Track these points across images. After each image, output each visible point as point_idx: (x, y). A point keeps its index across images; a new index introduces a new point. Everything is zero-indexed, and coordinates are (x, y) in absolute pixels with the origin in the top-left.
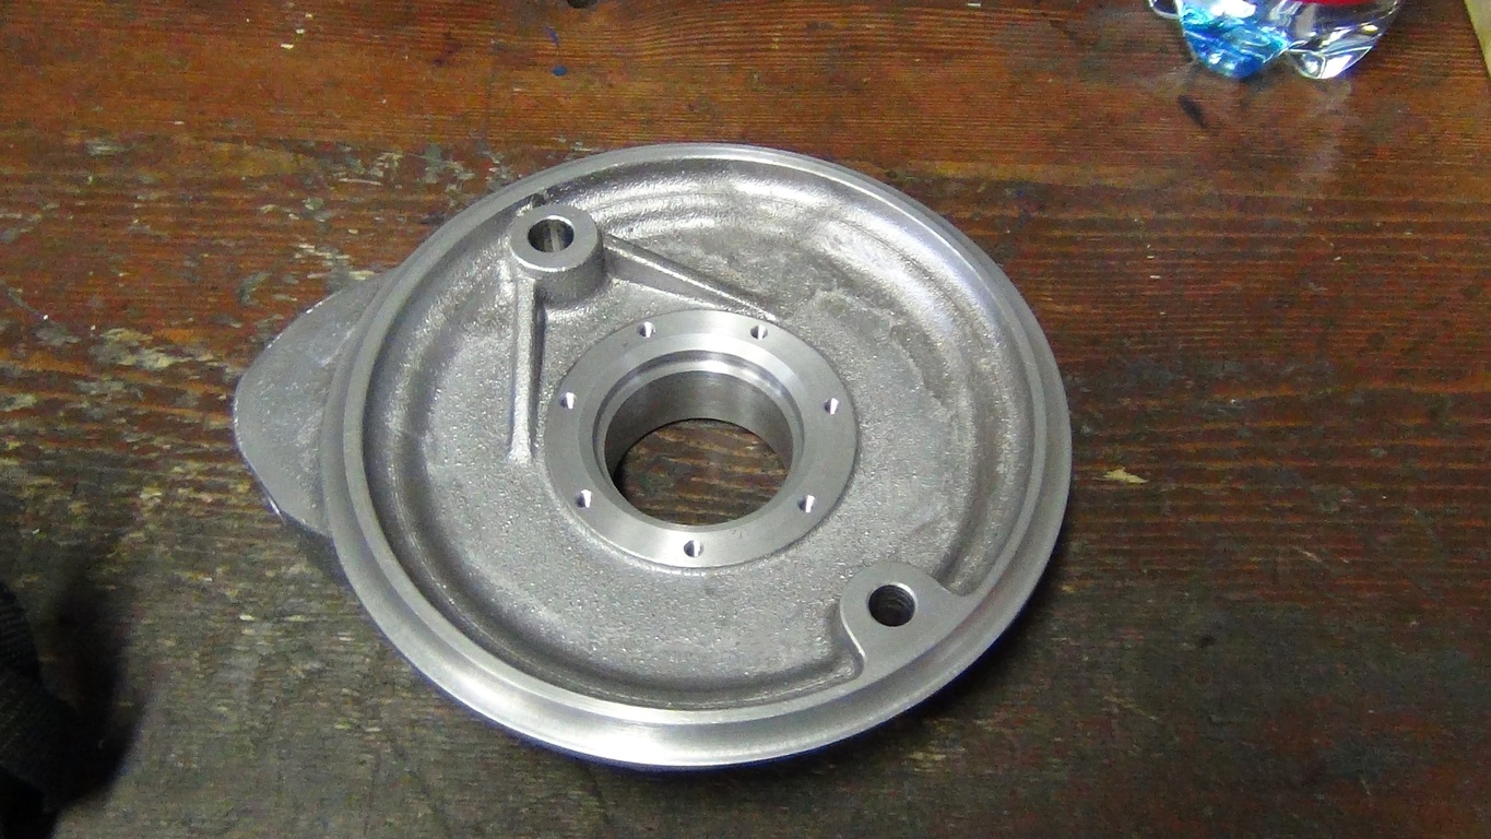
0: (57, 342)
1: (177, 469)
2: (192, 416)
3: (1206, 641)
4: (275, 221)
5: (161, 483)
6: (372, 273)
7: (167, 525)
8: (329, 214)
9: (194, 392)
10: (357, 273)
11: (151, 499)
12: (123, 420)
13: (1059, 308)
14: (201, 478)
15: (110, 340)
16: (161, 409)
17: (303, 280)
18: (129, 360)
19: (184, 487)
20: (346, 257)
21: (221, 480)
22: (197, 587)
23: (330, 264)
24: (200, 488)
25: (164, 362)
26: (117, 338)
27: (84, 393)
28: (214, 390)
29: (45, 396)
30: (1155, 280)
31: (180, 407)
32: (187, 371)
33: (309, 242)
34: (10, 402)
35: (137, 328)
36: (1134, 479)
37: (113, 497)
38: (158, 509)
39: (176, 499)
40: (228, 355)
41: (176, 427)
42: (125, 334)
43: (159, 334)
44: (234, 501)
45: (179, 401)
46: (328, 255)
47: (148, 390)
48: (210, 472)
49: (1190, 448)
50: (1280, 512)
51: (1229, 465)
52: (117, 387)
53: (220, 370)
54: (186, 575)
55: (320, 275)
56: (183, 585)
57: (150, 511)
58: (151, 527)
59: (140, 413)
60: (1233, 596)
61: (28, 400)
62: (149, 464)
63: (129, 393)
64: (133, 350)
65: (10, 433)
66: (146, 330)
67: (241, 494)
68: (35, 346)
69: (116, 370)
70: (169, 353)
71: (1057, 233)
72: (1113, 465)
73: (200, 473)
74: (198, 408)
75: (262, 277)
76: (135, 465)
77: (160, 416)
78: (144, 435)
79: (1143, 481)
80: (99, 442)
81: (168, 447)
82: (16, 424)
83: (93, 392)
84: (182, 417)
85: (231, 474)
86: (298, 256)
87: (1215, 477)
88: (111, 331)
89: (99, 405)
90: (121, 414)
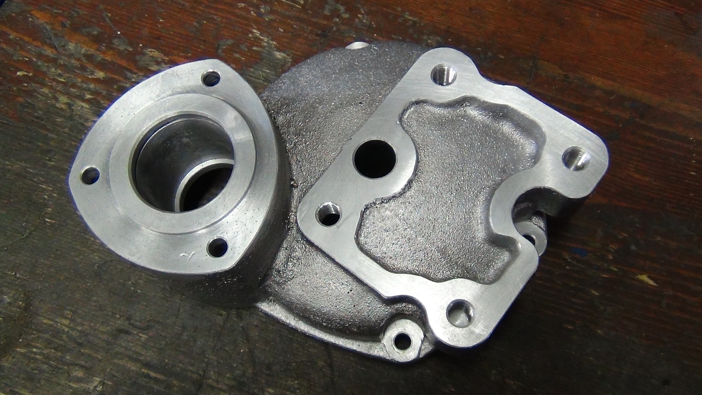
0: (122, 48)
3: (666, 382)
4: (243, 13)
6: (285, 55)
8: (272, 17)
10: (278, 53)
13: (637, 176)
15: (148, 54)
17: (250, 49)
18: (154, 68)
20: (274, 43)
23: (265, 44)
26: (151, 54)
27: (129, 79)
29: (110, 75)
30: (693, 175)
33: (258, 30)
34: (92, 73)
35: (162, 51)
36: (651, 282)
42: (156, 54)
43: (172, 58)
46: (266, 39)
49: (686, 274)
55: (259, 49)
60: (686, 362)
61: (101, 75)
64: (158, 63)
65: (89, 90)
66: (166, 54)
68: (110, 47)
69: (147, 71)
71: (647, 134)
72: (643, 271)
75: (230, 42)
79: (655, 284)
82: (92, 86)
83: (133, 80)
86: (250, 35)
87: (694, 294)
88: (150, 50)
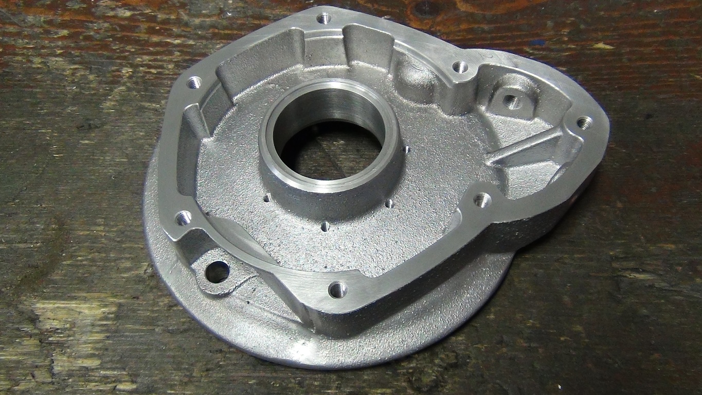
0: (77, 7)
1: (138, 59)
2: (144, 36)
3: (649, 116)
9: (144, 26)
12: (111, 39)
14: (150, 63)
16: (128, 34)
19: (142, 67)
21: (160, 63)
24: (150, 67)
25: (128, 14)
27: (91, 28)
29: (72, 30)
31: (137, 33)
32: (139, 17)
34: (56, 33)
36: (608, 47)
37: (109, 72)
39: (138, 72)
41: (137, 42)
45: (137, 30)
48: (155, 60)
49: (635, 32)
51: (655, 39)
52: (106, 25)
57: (127, 78)
59: (118, 36)
60: (661, 97)
61: (65, 32)
63: (113, 28)
65: (58, 47)
68: (65, 9)
72: (598, 41)
73: (150, 61)
74: (146, 33)
76: (118, 58)
78: (122, 45)
79: (612, 48)
80: (100, 49)
81: (133, 50)
82: (60, 43)
83: (96, 28)
84: (139, 37)
87: (648, 45)
88: (102, 2)
89: (98, 33)
90: (109, 37)
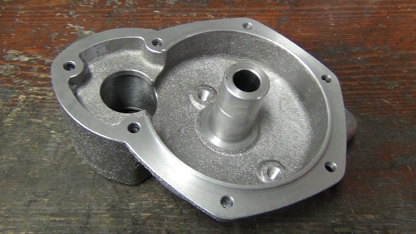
4: (61, 18)
5: (26, 94)
6: (91, 32)
7: (28, 105)
8: (77, 15)
10: (86, 32)
11: (23, 98)
13: (303, 34)
15: (10, 53)
17: (70, 35)
18: (16, 59)
20: (83, 27)
22: (37, 123)
23: (77, 29)
26: (12, 53)
28: (42, 66)
30: (333, 25)
33: (71, 24)
35: (18, 50)
38: (24, 101)
40: (46, 56)
42: (14, 52)
43: (24, 51)
44: (48, 98)
46: (77, 27)
47: (21, 67)
50: (376, 89)
53: (44, 61)
54: (33, 120)
55: (74, 33)
56: (33, 123)
58: (22, 106)
62: (21, 89)
64: (17, 56)
66: (20, 50)
67: (51, 96)
69: (12, 62)
70: (28, 56)
71: (302, 13)
75: (57, 34)
77: (25, 74)
85: (47, 90)
86: (68, 28)
